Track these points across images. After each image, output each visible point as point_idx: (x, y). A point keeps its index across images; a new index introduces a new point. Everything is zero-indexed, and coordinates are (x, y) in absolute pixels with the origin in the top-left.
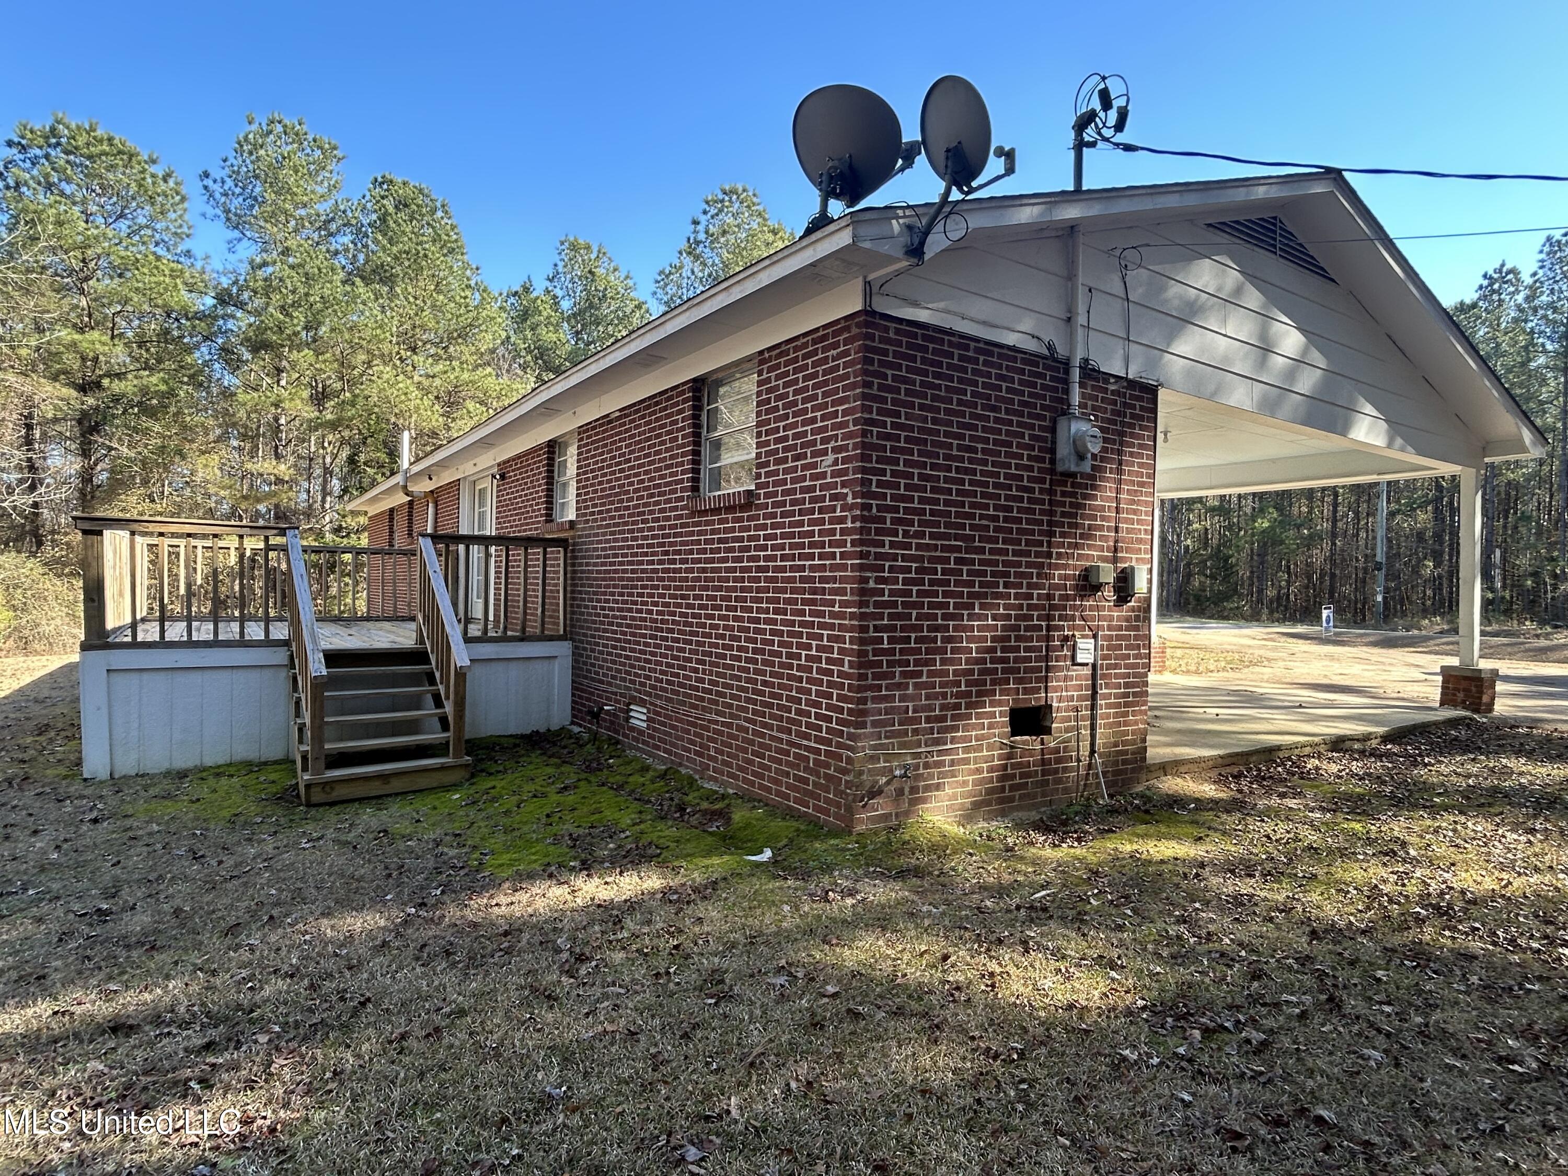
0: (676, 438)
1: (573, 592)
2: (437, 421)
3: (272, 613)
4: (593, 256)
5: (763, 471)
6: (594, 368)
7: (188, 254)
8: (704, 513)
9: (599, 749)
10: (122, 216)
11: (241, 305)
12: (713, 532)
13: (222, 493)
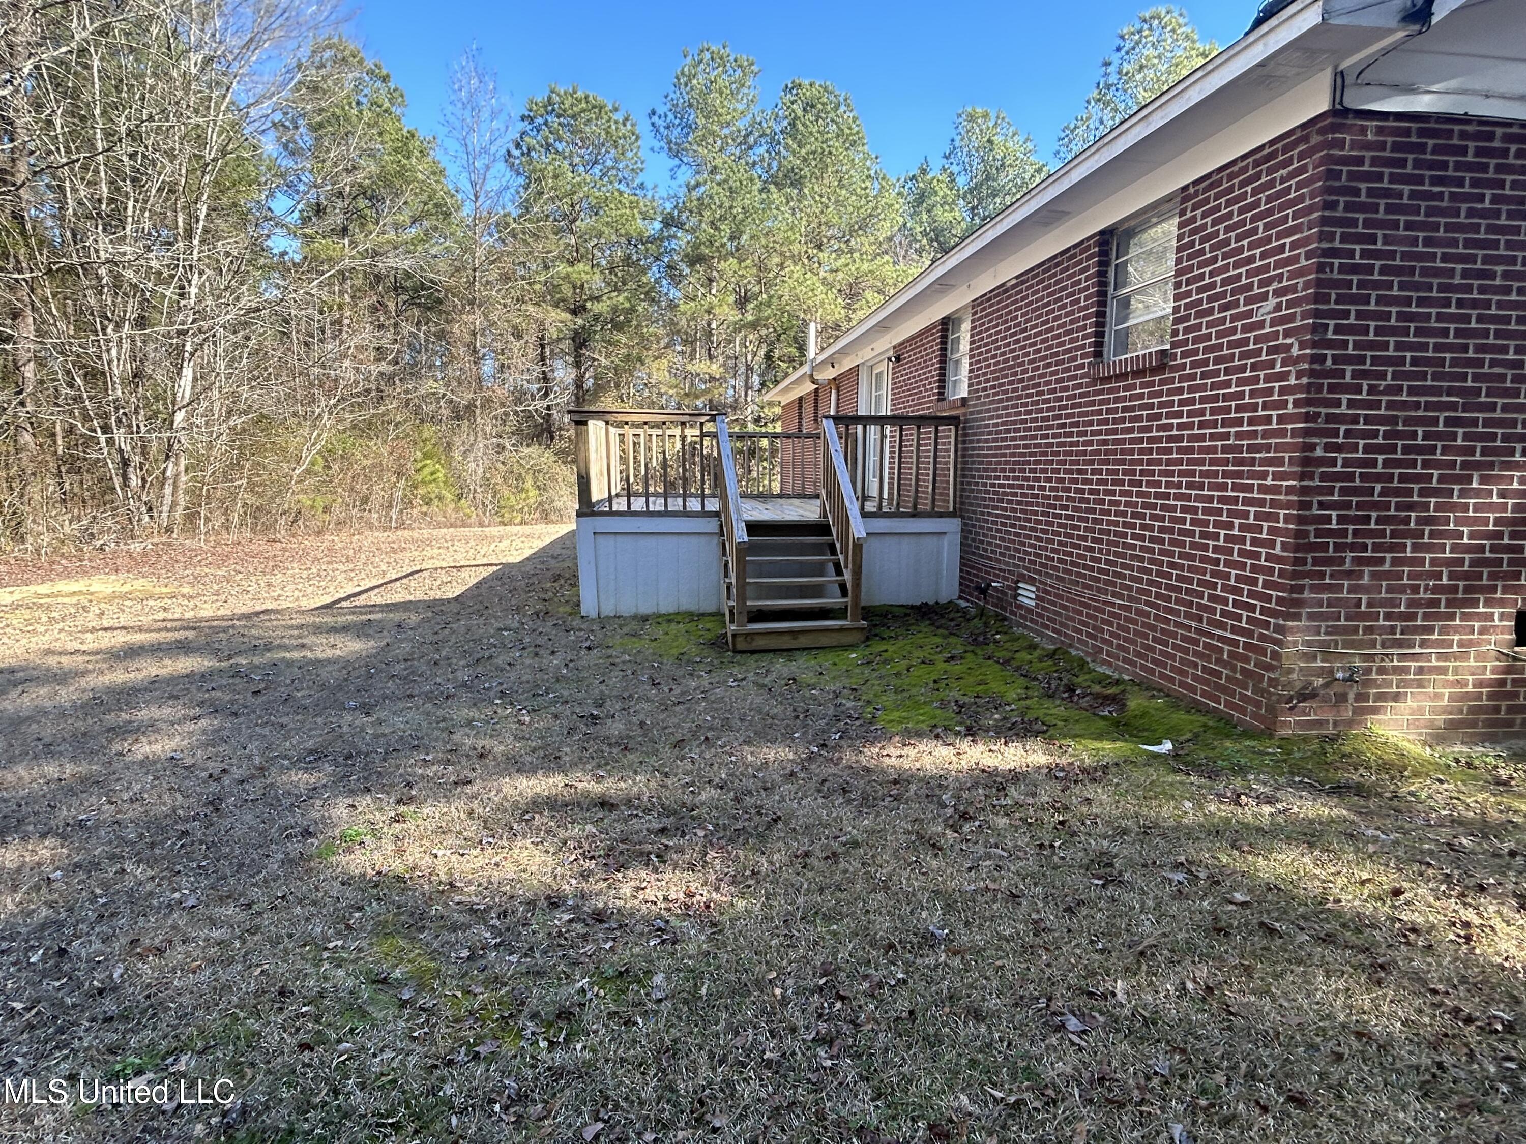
0: (1078, 301)
1: (963, 469)
2: (840, 313)
3: (707, 491)
4: (991, 125)
5: (1181, 327)
6: (991, 234)
7: (642, 186)
8: (1108, 379)
9: (986, 625)
10: (596, 162)
11: (680, 226)
12: (1116, 400)
13: (671, 392)
